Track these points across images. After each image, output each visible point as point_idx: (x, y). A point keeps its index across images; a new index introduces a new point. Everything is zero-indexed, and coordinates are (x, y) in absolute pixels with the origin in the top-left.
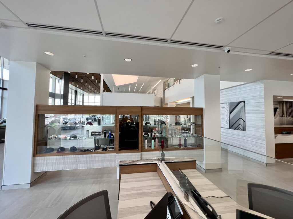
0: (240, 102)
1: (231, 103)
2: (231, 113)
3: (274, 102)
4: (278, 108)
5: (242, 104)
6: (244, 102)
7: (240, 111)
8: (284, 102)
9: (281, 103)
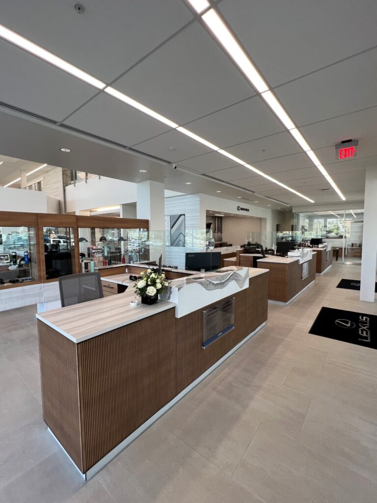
0: (181, 215)
1: (172, 216)
2: (172, 227)
3: (207, 216)
4: (211, 223)
5: (183, 216)
6: (184, 215)
7: (180, 225)
8: (216, 216)
9: (214, 218)
